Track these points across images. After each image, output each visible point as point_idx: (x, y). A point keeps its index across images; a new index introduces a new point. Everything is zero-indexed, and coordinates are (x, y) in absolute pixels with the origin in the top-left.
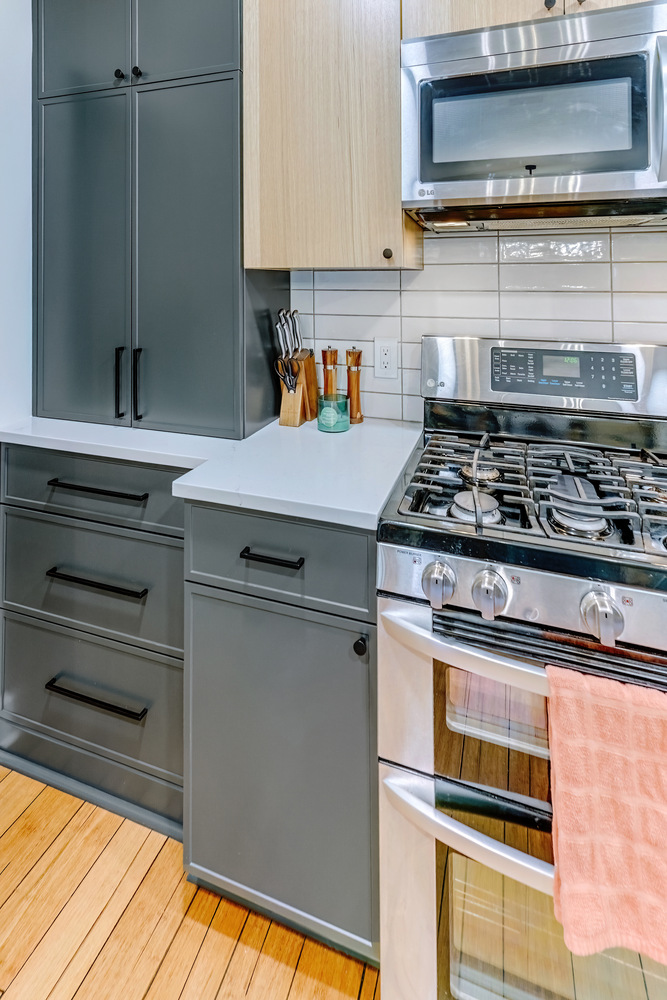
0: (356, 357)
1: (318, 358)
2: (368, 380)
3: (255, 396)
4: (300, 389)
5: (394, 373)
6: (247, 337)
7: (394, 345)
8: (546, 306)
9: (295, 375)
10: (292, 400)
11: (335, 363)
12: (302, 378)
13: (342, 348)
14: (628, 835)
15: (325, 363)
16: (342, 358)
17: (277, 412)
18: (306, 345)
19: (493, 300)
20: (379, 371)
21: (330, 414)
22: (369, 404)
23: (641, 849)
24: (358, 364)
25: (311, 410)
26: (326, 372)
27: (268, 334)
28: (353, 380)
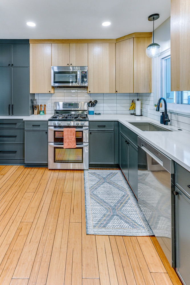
0: (45, 105)
1: (39, 106)
2: (47, 109)
3: (30, 111)
4: (37, 110)
5: (50, 107)
6: (30, 103)
7: (50, 104)
8: (70, 98)
9: (36, 108)
10: (36, 112)
11: (42, 106)
12: (37, 108)
13: (43, 104)
14: (69, 139)
15: (40, 106)
16: (43, 106)
17: (33, 114)
18: (38, 104)
19: (63, 97)
20: (48, 107)
21: (42, 113)
22: (47, 112)
23: (70, 140)
24: (45, 106)
25: (39, 113)
26: (41, 108)
27: (32, 102)
28: (45, 108)
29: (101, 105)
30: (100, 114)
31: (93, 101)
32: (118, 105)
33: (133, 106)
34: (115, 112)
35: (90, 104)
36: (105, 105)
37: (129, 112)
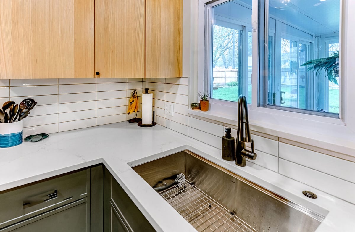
29: (52, 109)
30: (45, 136)
31: (18, 102)
32: (99, 105)
33: (134, 104)
34: (92, 122)
35: (8, 111)
36: (63, 108)
37: (124, 118)
